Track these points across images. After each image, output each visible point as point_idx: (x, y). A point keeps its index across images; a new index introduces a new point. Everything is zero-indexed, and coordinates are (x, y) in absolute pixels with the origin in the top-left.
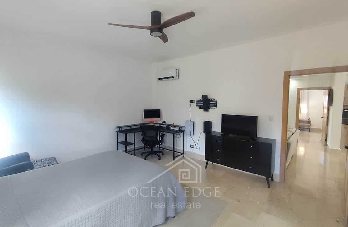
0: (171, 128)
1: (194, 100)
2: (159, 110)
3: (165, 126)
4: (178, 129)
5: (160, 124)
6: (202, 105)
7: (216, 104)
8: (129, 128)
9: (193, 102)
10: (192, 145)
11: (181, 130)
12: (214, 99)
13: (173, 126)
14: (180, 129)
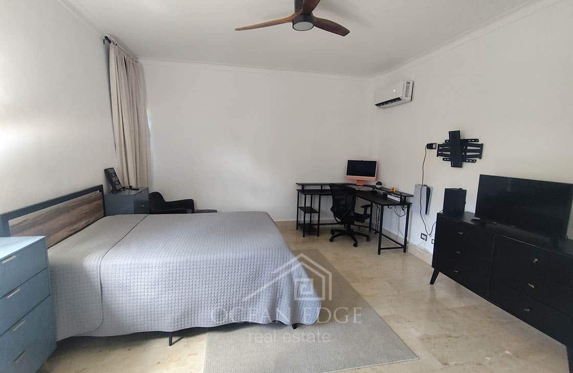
0: (389, 196)
1: (436, 144)
2: (375, 162)
3: (382, 192)
4: (398, 199)
5: (374, 187)
6: (449, 153)
7: (481, 151)
8: (319, 188)
9: (434, 146)
10: (424, 234)
11: (405, 202)
12: (477, 140)
13: (393, 192)
14: (401, 198)
